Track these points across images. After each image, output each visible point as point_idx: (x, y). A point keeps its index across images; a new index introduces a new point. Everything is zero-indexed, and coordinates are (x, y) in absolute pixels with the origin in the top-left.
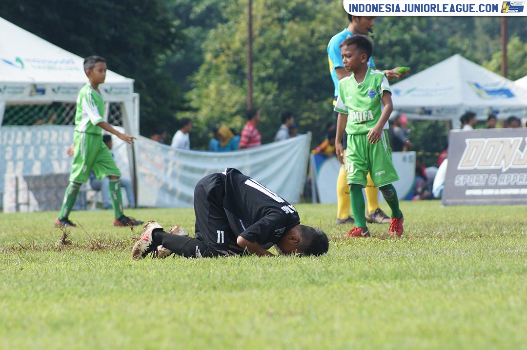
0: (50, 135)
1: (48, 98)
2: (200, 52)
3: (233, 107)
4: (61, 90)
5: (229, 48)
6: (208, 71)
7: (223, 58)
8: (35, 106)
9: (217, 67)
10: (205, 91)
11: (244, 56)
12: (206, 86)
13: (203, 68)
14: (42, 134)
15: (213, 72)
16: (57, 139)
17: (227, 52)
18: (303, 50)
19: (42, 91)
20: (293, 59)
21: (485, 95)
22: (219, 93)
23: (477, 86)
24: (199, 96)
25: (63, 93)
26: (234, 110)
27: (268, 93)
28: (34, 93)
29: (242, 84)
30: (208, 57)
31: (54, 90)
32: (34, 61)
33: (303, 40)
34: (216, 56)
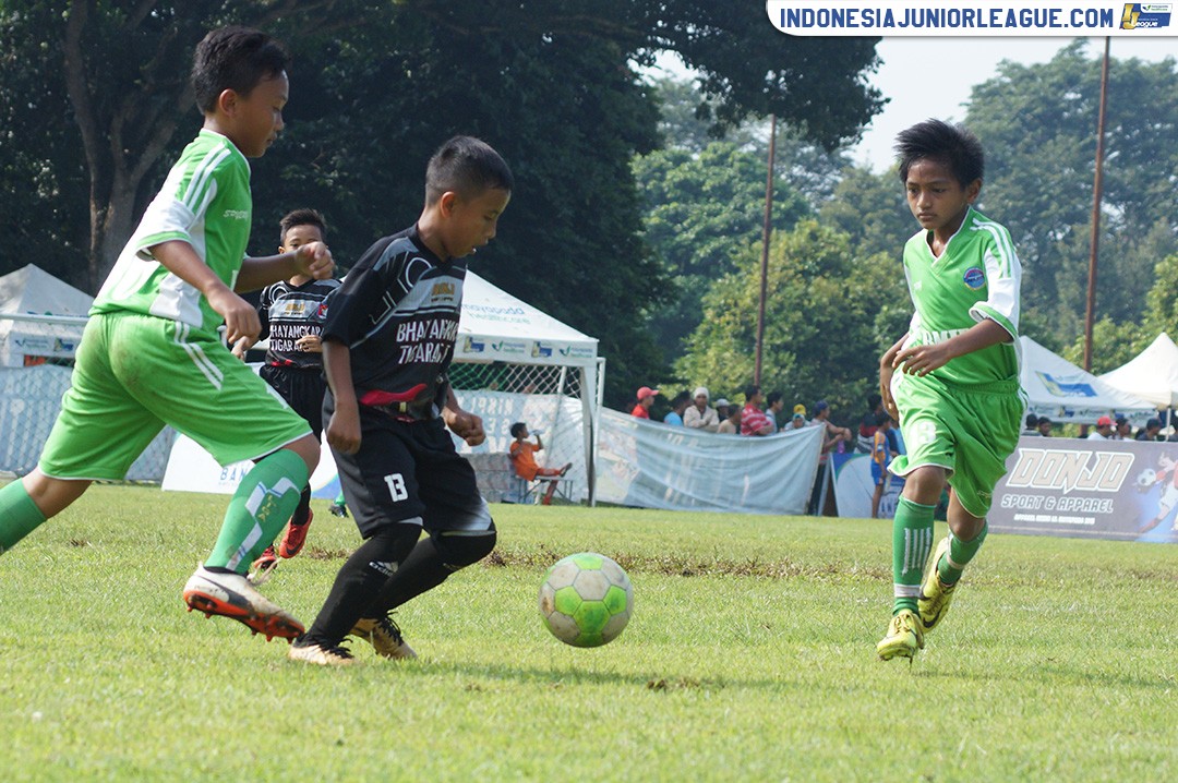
0: (488, 403)
1: (488, 356)
2: (700, 308)
3: (736, 381)
4: (503, 346)
5: (736, 305)
6: (707, 333)
7: (727, 317)
8: (472, 365)
9: (720, 328)
10: (701, 358)
11: (755, 316)
12: (705, 353)
13: (703, 327)
14: (478, 401)
15: (713, 333)
16: (496, 409)
17: (733, 310)
18: (832, 315)
19: (481, 347)
20: (819, 325)
21: (1058, 391)
22: (720, 361)
23: (1048, 377)
24: (693, 364)
25: (506, 350)
26: (737, 385)
27: (783, 367)
28: (469, 349)
29: (750, 351)
30: (709, 314)
31: (494, 346)
32: (472, 307)
33: (832, 302)
34: (719, 315)
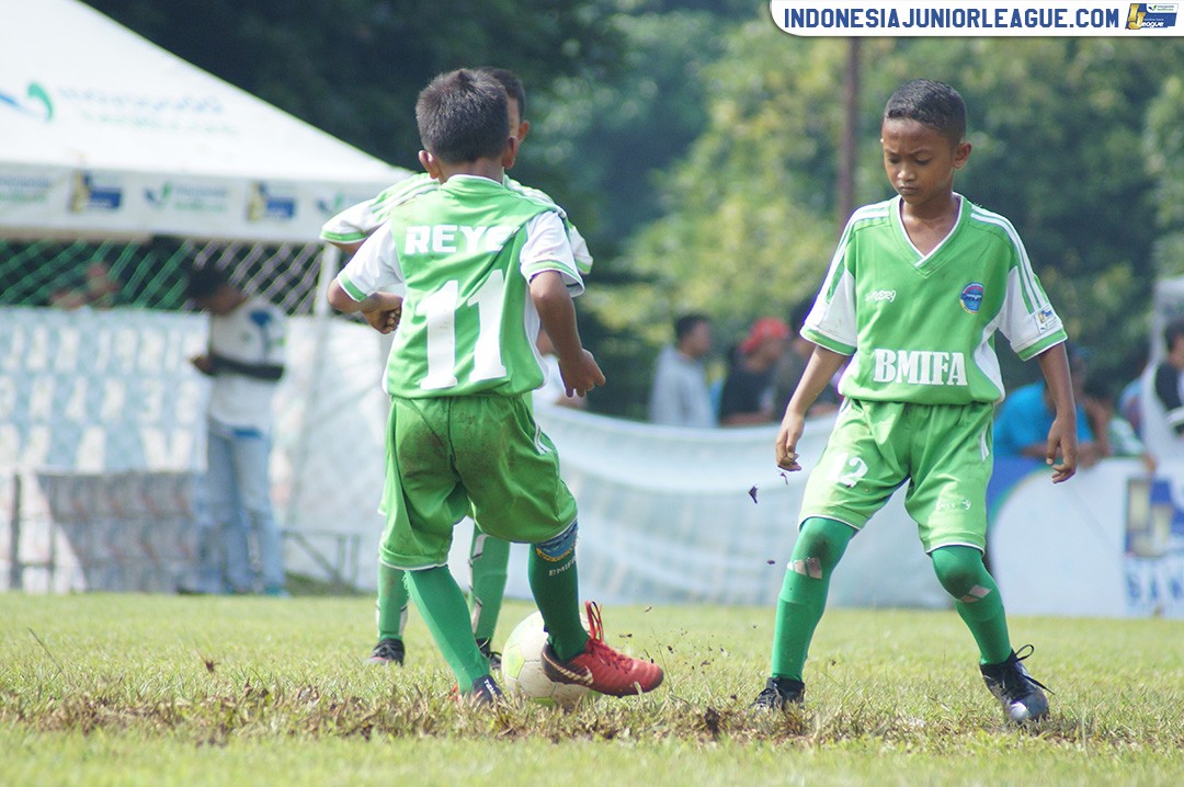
0: (140, 344)
1: (133, 222)
2: (700, 98)
4: (173, 197)
5: (791, 87)
6: (720, 161)
7: (770, 118)
8: (93, 246)
9: (751, 149)
10: (705, 226)
11: (838, 115)
12: (711, 208)
13: (705, 149)
14: (113, 341)
15: (735, 164)
17: (785, 99)
18: (1036, 106)
19: (113, 199)
20: (1002, 133)
22: (754, 233)
24: (688, 240)
25: (179, 206)
28: (83, 203)
30: (723, 113)
31: (149, 196)
32: (88, 96)
33: (1037, 71)
34: (749, 112)
